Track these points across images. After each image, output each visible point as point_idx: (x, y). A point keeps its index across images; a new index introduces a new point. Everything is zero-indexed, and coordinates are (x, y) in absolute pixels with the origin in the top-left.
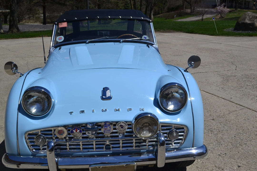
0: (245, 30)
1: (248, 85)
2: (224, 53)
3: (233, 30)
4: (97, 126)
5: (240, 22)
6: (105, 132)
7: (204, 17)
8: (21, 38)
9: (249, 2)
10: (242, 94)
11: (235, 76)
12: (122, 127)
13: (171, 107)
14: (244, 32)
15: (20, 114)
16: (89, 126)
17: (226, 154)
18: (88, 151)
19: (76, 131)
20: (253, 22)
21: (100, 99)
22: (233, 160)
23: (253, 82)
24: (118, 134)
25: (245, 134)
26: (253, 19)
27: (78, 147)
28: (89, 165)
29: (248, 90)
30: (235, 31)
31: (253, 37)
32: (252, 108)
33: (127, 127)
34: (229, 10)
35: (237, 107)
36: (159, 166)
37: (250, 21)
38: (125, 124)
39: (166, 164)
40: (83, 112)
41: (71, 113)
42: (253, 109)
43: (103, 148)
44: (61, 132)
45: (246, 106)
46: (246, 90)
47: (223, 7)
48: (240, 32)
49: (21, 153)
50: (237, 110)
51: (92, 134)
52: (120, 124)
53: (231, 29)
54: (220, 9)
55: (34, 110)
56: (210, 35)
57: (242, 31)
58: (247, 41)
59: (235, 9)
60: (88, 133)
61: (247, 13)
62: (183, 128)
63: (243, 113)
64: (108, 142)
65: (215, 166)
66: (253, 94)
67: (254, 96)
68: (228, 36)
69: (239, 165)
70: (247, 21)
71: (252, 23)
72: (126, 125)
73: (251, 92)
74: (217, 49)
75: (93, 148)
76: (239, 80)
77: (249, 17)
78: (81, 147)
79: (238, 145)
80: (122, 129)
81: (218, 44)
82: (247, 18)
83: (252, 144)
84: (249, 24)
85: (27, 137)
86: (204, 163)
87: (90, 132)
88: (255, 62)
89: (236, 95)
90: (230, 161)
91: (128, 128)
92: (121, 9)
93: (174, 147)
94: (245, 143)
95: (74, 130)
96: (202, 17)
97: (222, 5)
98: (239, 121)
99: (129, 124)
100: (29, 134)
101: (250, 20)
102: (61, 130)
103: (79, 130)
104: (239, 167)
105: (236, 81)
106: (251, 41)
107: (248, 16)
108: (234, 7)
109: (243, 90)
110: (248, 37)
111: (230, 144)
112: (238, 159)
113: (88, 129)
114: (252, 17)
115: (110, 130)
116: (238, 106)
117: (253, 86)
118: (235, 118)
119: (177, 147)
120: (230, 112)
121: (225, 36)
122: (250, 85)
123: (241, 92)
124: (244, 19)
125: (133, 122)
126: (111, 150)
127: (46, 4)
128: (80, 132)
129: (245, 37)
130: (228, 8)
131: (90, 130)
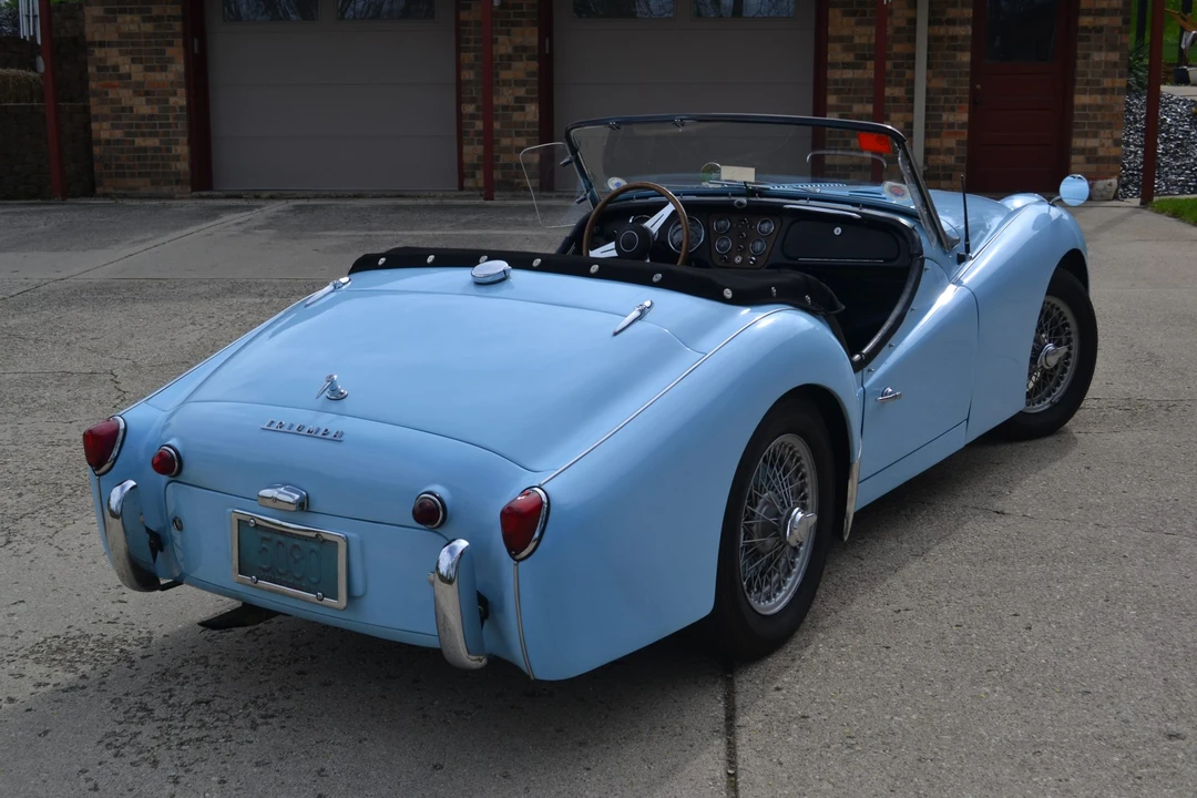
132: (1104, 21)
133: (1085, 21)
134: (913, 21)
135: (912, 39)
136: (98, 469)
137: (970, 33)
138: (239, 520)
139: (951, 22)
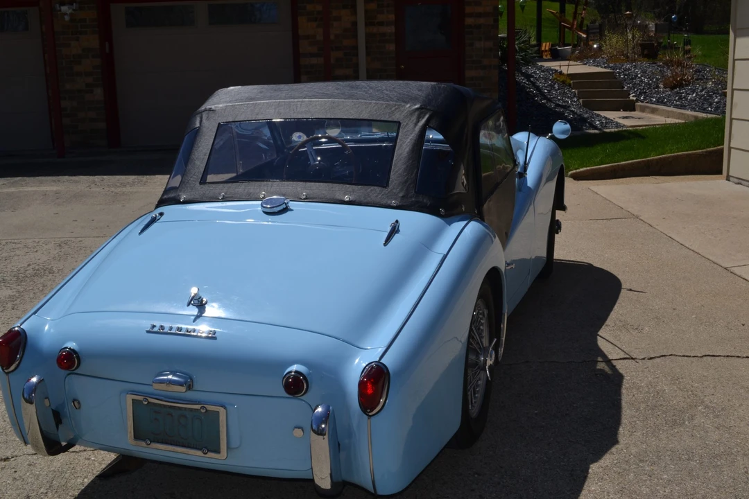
132: (482, 21)
133: (469, 21)
134: (355, 24)
135: (355, 37)
136: (8, 368)
137: (394, 31)
138: (133, 400)
139: (381, 24)
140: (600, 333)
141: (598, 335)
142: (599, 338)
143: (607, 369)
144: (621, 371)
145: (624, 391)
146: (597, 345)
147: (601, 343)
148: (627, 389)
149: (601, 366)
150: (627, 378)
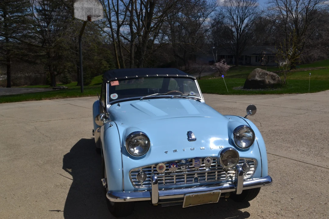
0: (256, 88)
1: (277, 139)
2: (243, 111)
3: (243, 88)
4: (189, 161)
5: (250, 80)
6: (196, 166)
7: (201, 75)
8: (4, 103)
9: (250, 57)
10: (275, 146)
11: (263, 132)
12: (208, 161)
13: (244, 144)
14: (254, 90)
15: (123, 155)
16: (184, 162)
17: (278, 191)
18: (181, 184)
19: (173, 166)
20: (264, 79)
21: (187, 140)
22: (286, 195)
23: (282, 136)
24: (205, 168)
25: (289, 177)
26: (263, 76)
27: (172, 181)
28: (183, 195)
29: (280, 143)
30: (245, 89)
31: (266, 95)
32: (287, 157)
33: (212, 161)
34: (229, 66)
35: (274, 157)
36: (238, 193)
37: (260, 78)
38: (211, 158)
39: (243, 191)
40: (175, 151)
41: (166, 152)
42: (289, 158)
43: (192, 181)
44: (161, 168)
45: (283, 156)
46: (277, 143)
47: (223, 64)
48: (251, 90)
49: (125, 189)
50: (275, 159)
51: (186, 168)
52: (207, 159)
53: (240, 88)
54: (219, 66)
55: (136, 151)
56: (220, 94)
57: (253, 89)
58: (261, 99)
59: (235, 65)
60: (183, 167)
61: (256, 69)
62: (253, 162)
63: (282, 161)
64: (196, 174)
65: (273, 200)
66: (285, 146)
67: (286, 148)
68: (240, 95)
69: (292, 198)
70: (257, 78)
71: (262, 80)
72: (212, 160)
73: (283, 144)
74: (234, 108)
75: (184, 181)
76: (268, 135)
77: (259, 73)
78: (175, 181)
79: (286, 185)
80: (208, 163)
81: (233, 103)
82: (257, 75)
83: (297, 183)
84: (260, 81)
85: (130, 174)
86: (263, 199)
87: (184, 166)
88: (277, 118)
89: (270, 147)
90: (283, 196)
91: (213, 163)
92: (105, 67)
93: (247, 177)
94: (291, 183)
95: (171, 166)
96: (199, 75)
97: (221, 61)
98: (281, 167)
99: (214, 159)
100: (132, 172)
101: (260, 76)
102: (161, 166)
103: (175, 166)
104: (292, 199)
105: (265, 136)
106: (265, 99)
107: (257, 72)
108: (234, 63)
109: (274, 144)
110: (260, 95)
111: (279, 185)
112: (290, 194)
113: (182, 164)
114: (262, 73)
115: (199, 164)
116: (276, 156)
117: (283, 140)
118: (276, 166)
119: (249, 177)
120: (270, 161)
121: (237, 95)
122: (279, 139)
123: (274, 145)
124: (254, 76)
125: (219, 157)
126: (199, 182)
127: (11, 62)
128: (176, 167)
129: (257, 95)
130: (228, 64)
131: (184, 165)
140: (73, 181)
141: (73, 180)
142: (72, 179)
143: (68, 170)
144: (63, 170)
145: (62, 165)
146: (73, 176)
147: (71, 177)
148: (61, 166)
149: (70, 170)
150: (61, 168)
